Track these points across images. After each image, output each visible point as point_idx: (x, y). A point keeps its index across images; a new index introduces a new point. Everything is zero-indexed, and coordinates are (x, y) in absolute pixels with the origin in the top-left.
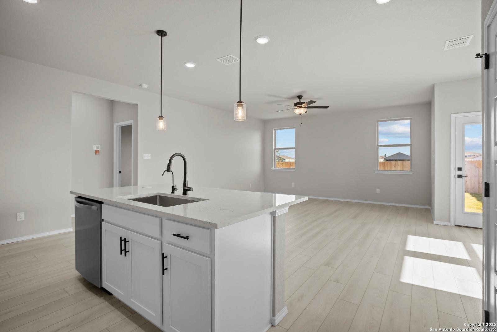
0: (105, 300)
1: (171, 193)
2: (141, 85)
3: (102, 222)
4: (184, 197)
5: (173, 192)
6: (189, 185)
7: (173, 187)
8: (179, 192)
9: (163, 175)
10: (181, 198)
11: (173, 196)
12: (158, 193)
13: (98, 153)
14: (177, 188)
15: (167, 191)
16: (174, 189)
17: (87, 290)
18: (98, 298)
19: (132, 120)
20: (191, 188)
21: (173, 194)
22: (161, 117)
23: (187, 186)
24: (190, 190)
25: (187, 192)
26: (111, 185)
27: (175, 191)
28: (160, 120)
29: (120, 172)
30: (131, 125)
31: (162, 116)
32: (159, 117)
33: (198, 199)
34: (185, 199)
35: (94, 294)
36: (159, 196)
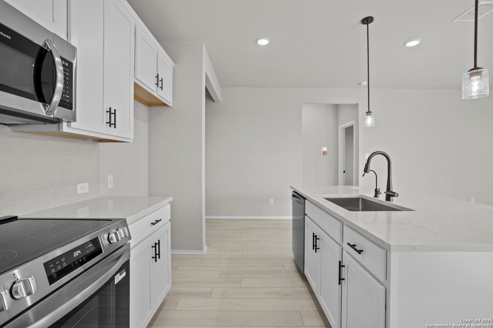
0: (307, 286)
1: (374, 197)
2: (360, 84)
3: (305, 216)
4: (386, 203)
5: (376, 196)
6: (394, 189)
7: (376, 190)
8: (382, 197)
9: (363, 176)
10: (382, 204)
11: (376, 200)
12: (361, 195)
13: (325, 154)
14: (380, 191)
15: (370, 195)
16: (377, 192)
17: (297, 271)
18: (302, 281)
19: (354, 121)
20: (395, 193)
21: (375, 198)
22: (369, 113)
23: (391, 190)
24: (394, 196)
25: (391, 198)
26: (336, 183)
27: (379, 195)
28: (368, 116)
29: (344, 172)
30: (353, 126)
31: (370, 111)
32: (366, 113)
33: (402, 207)
34: (387, 205)
35: (300, 277)
36: (362, 199)
